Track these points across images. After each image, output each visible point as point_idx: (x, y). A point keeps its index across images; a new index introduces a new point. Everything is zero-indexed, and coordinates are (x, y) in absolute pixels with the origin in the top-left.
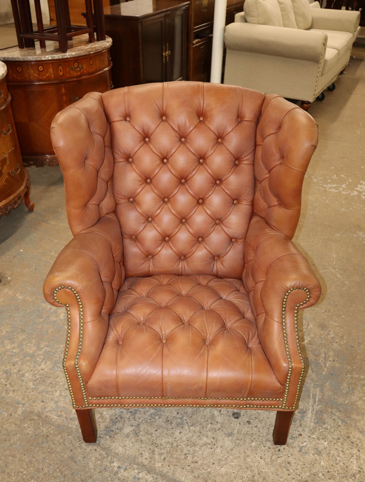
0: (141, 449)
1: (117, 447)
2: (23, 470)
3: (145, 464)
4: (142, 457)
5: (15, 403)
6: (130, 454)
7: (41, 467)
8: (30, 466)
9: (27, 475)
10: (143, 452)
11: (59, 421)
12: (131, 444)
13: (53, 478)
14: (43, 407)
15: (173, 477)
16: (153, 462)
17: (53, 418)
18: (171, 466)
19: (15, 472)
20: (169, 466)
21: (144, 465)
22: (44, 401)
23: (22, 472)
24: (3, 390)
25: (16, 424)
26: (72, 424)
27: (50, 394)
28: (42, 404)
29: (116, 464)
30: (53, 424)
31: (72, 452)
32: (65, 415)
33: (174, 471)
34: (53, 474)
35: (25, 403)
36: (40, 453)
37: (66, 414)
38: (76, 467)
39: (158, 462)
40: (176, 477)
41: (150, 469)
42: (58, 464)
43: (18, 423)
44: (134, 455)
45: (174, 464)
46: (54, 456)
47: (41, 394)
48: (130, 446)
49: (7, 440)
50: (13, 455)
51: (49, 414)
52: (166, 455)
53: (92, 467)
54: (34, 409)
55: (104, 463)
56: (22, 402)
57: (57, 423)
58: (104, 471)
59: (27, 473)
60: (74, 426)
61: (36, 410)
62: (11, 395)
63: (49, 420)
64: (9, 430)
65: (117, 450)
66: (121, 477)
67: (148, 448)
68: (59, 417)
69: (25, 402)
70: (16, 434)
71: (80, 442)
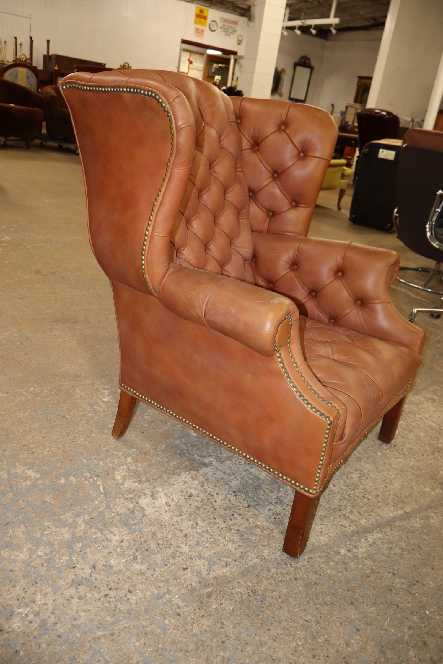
0: (336, 522)
1: (318, 539)
2: (294, 644)
3: (356, 530)
4: (345, 527)
5: (156, 602)
6: (335, 534)
7: (301, 622)
8: (292, 633)
9: (306, 643)
10: (340, 523)
11: (234, 570)
12: (322, 526)
13: (329, 617)
14: (195, 573)
15: (384, 520)
16: (358, 524)
17: (223, 573)
18: (371, 514)
19: (293, 654)
20: (370, 515)
21: (357, 532)
22: (185, 567)
23: (298, 646)
24: (113, 604)
25: (203, 616)
26: (250, 560)
27: (178, 554)
28: (188, 572)
29: (343, 552)
30: (234, 579)
31: (299, 579)
32: (230, 560)
33: (378, 515)
34: (321, 614)
35: (168, 589)
36: (277, 612)
37: (229, 558)
38: (325, 587)
39: (360, 519)
40: (386, 518)
41: (364, 530)
42: (308, 602)
43: (203, 612)
44: (339, 532)
45: (370, 510)
46: (293, 600)
47: (169, 565)
48: (325, 528)
49: (224, 639)
50: (259, 644)
51: (212, 574)
52: (355, 510)
53: (334, 573)
54: (191, 585)
55: (335, 559)
56: (162, 591)
57: (236, 574)
58: (347, 565)
59: (303, 641)
60: (255, 560)
61: (194, 584)
62: (134, 598)
63: (223, 578)
64: (208, 629)
65: (322, 541)
66: (364, 555)
67: (337, 516)
68: (227, 566)
69: (165, 588)
70: (222, 624)
71: (289, 566)
